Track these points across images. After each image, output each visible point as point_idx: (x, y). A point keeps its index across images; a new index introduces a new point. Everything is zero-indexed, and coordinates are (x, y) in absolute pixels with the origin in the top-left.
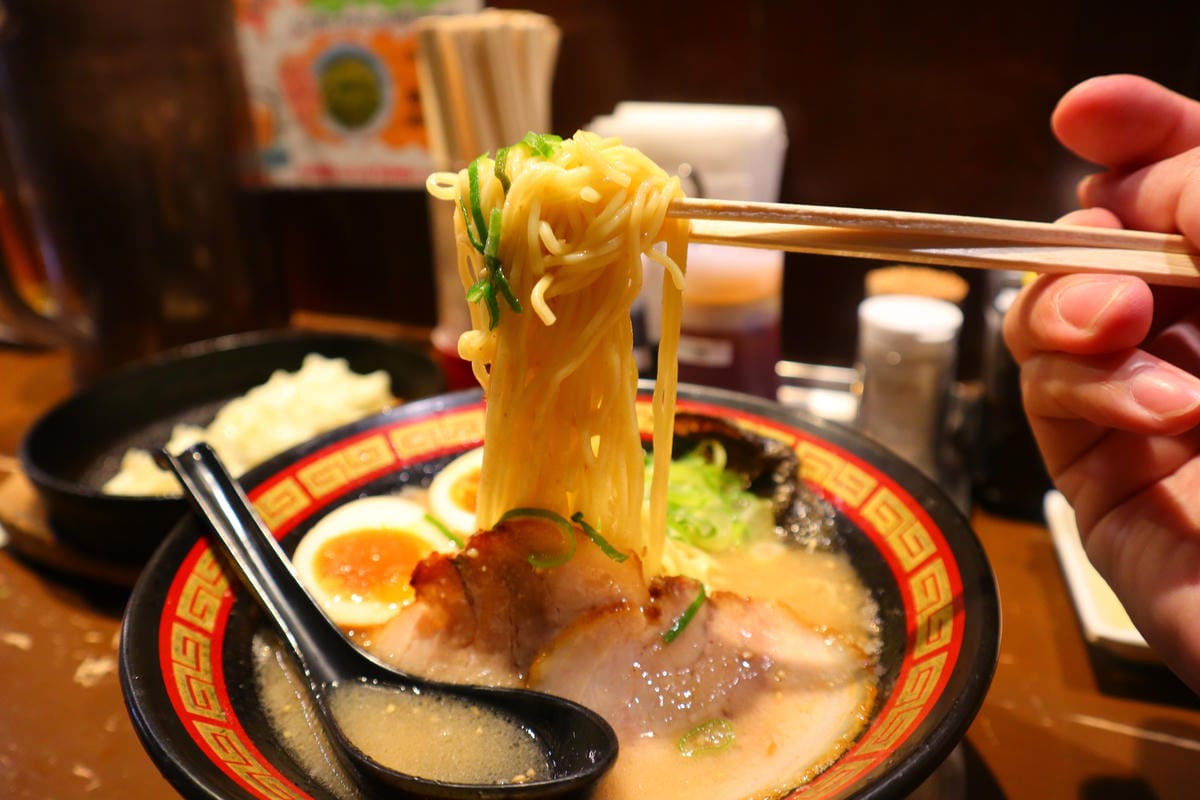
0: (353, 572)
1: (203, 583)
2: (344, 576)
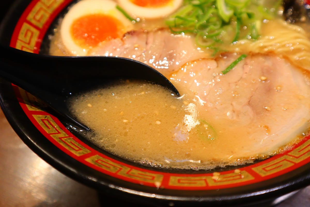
0: (89, 36)
1: (23, 44)
2: (86, 39)
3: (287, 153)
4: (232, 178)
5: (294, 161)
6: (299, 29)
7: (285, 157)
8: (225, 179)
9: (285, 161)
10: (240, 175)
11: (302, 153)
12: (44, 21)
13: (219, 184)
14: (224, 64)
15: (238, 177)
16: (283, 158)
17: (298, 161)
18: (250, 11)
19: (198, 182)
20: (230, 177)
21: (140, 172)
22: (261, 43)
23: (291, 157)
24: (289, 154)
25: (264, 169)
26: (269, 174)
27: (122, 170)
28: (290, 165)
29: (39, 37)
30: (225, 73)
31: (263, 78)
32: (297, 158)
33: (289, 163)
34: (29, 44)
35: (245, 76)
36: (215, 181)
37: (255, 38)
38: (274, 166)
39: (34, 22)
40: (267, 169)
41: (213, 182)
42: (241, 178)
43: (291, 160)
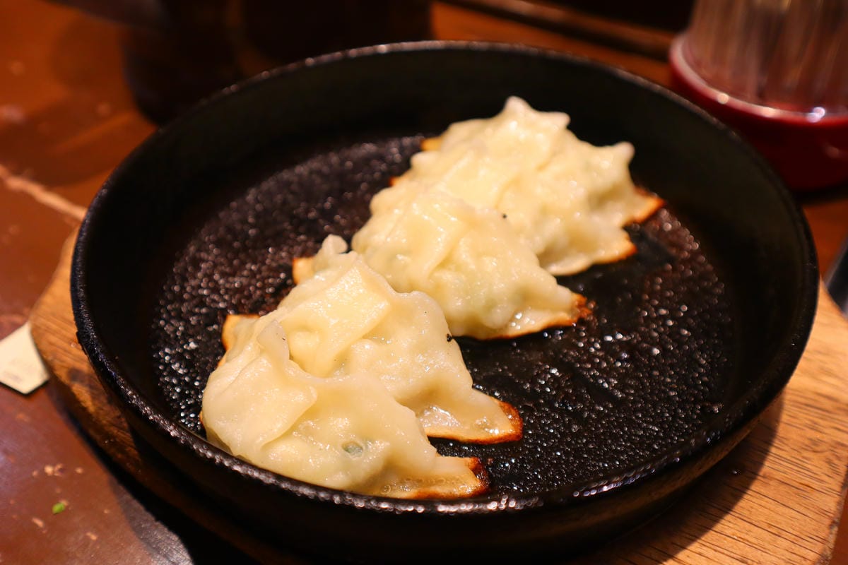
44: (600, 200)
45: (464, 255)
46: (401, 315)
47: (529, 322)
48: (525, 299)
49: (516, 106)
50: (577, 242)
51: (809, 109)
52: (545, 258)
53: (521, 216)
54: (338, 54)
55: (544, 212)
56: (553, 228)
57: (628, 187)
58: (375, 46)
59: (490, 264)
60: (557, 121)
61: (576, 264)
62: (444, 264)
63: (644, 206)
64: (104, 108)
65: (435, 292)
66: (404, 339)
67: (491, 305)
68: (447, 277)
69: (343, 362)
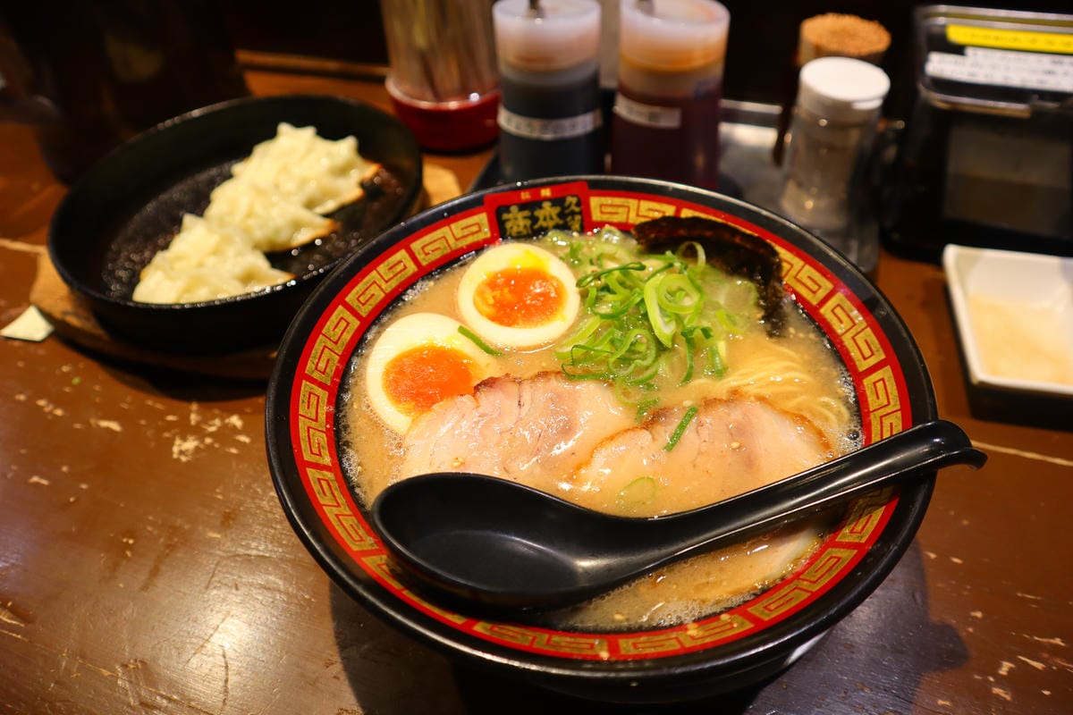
1: (309, 423)
3: (797, 576)
4: (718, 630)
5: (810, 589)
6: (785, 350)
7: (796, 582)
8: (707, 633)
9: (796, 591)
10: (731, 623)
11: (819, 574)
12: (331, 370)
13: (700, 642)
14: (665, 433)
15: (729, 626)
16: (792, 586)
17: (815, 588)
18: (706, 324)
19: (667, 643)
20: (714, 628)
21: (568, 639)
22: (732, 381)
23: (805, 583)
24: (802, 577)
25: (766, 608)
26: (774, 614)
27: (537, 640)
28: (806, 596)
29: (329, 403)
30: (669, 448)
31: (735, 445)
32: (815, 582)
33: (802, 592)
34: (316, 420)
35: (704, 447)
36: (693, 638)
37: (720, 374)
38: (781, 602)
39: (316, 375)
40: (772, 607)
41: (690, 639)
42: (732, 628)
43: (805, 588)
44: (343, 171)
45: (258, 209)
46: (227, 240)
47: (303, 237)
48: (297, 226)
49: (285, 129)
50: (327, 195)
51: (467, 97)
52: (310, 205)
53: (289, 186)
54: (177, 119)
55: (303, 182)
56: (312, 188)
57: (358, 161)
58: (184, 115)
59: (275, 213)
60: (308, 133)
61: (330, 205)
62: (250, 215)
63: (370, 170)
64: (35, 186)
65: (246, 231)
66: (230, 251)
67: (277, 231)
68: (252, 222)
69: (201, 265)
